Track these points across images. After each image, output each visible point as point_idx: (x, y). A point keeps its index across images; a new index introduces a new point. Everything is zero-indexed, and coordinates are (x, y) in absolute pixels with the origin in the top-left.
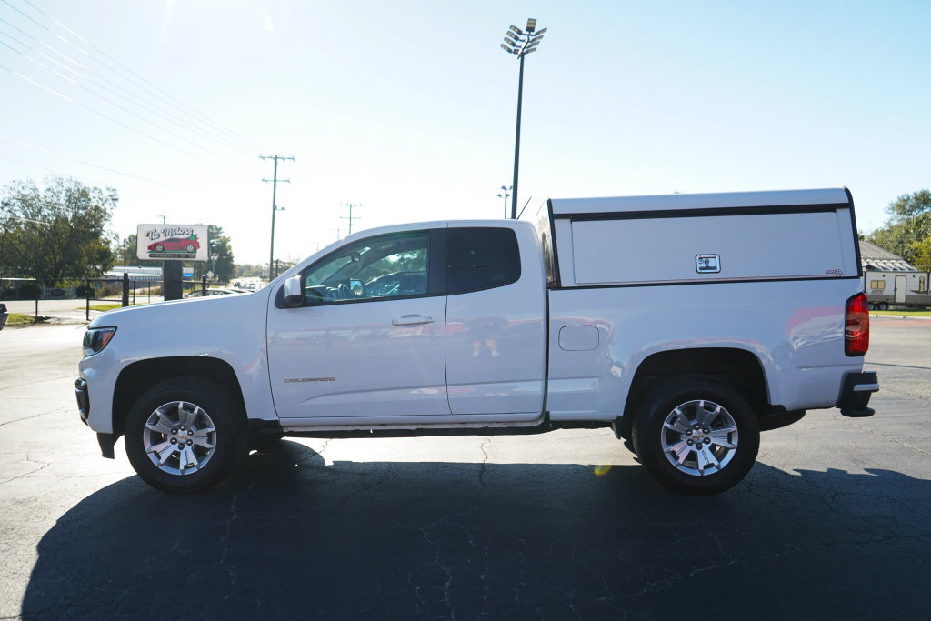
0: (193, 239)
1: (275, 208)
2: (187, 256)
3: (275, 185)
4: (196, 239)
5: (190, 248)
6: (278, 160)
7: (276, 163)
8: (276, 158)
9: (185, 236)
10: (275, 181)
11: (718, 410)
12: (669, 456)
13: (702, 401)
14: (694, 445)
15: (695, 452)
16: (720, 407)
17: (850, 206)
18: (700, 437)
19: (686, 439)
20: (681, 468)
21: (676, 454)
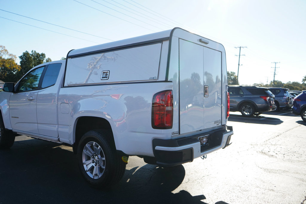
1: (239, 65)
3: (239, 57)
6: (241, 48)
7: (240, 49)
8: (240, 48)
10: (240, 55)
11: (99, 148)
12: (85, 166)
13: (94, 142)
14: (95, 163)
15: (94, 167)
16: (99, 146)
17: (169, 39)
18: (97, 160)
19: (92, 159)
20: (88, 173)
21: (87, 166)
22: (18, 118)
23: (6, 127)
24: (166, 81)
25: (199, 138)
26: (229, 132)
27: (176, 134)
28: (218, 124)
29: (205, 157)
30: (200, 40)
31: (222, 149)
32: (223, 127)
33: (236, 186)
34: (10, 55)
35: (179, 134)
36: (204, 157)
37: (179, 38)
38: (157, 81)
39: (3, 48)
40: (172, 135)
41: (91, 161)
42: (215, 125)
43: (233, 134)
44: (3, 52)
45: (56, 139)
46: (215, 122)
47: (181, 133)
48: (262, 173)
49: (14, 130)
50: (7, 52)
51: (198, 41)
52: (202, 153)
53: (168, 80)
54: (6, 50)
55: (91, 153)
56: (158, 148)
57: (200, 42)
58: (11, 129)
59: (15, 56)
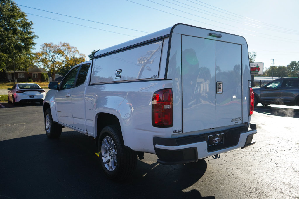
0: (258, 67)
2: (256, 73)
4: (259, 67)
5: (257, 70)
9: (255, 66)
11: (112, 143)
12: (103, 158)
13: (109, 137)
14: (111, 157)
15: (110, 160)
16: (113, 141)
17: (169, 36)
18: (112, 154)
19: (109, 153)
20: (106, 165)
21: (105, 158)
22: (61, 112)
23: (53, 120)
24: (165, 79)
25: (209, 137)
26: (250, 131)
27: (178, 132)
28: (237, 122)
29: (218, 156)
30: (210, 35)
31: (240, 148)
32: (246, 125)
33: (256, 190)
34: (81, 55)
35: (183, 132)
36: (216, 156)
37: (181, 35)
38: (158, 79)
39: (75, 49)
40: (173, 134)
41: (108, 154)
42: (233, 123)
43: (256, 133)
44: (75, 52)
45: (86, 132)
46: (233, 120)
47: (184, 132)
48: (295, 177)
49: (59, 123)
50: (78, 52)
51: (208, 35)
52: (209, 153)
53: (167, 78)
54: (77, 51)
55: (108, 146)
56: (157, 146)
57: (210, 36)
58: (57, 121)
59: (84, 55)
